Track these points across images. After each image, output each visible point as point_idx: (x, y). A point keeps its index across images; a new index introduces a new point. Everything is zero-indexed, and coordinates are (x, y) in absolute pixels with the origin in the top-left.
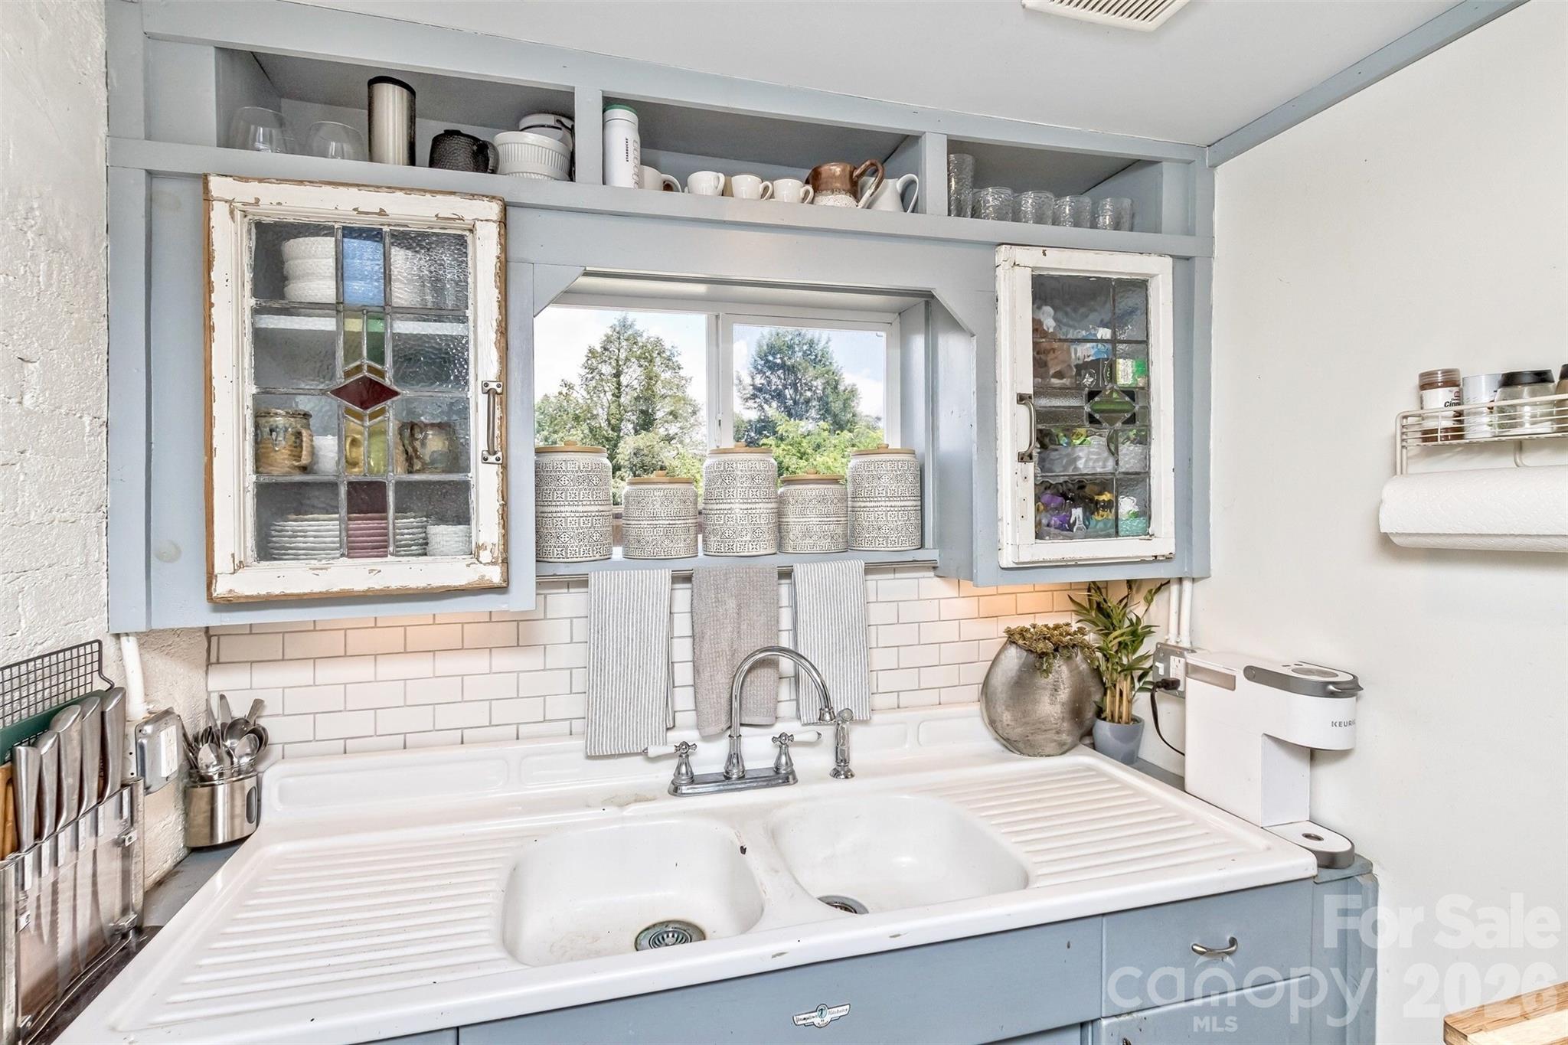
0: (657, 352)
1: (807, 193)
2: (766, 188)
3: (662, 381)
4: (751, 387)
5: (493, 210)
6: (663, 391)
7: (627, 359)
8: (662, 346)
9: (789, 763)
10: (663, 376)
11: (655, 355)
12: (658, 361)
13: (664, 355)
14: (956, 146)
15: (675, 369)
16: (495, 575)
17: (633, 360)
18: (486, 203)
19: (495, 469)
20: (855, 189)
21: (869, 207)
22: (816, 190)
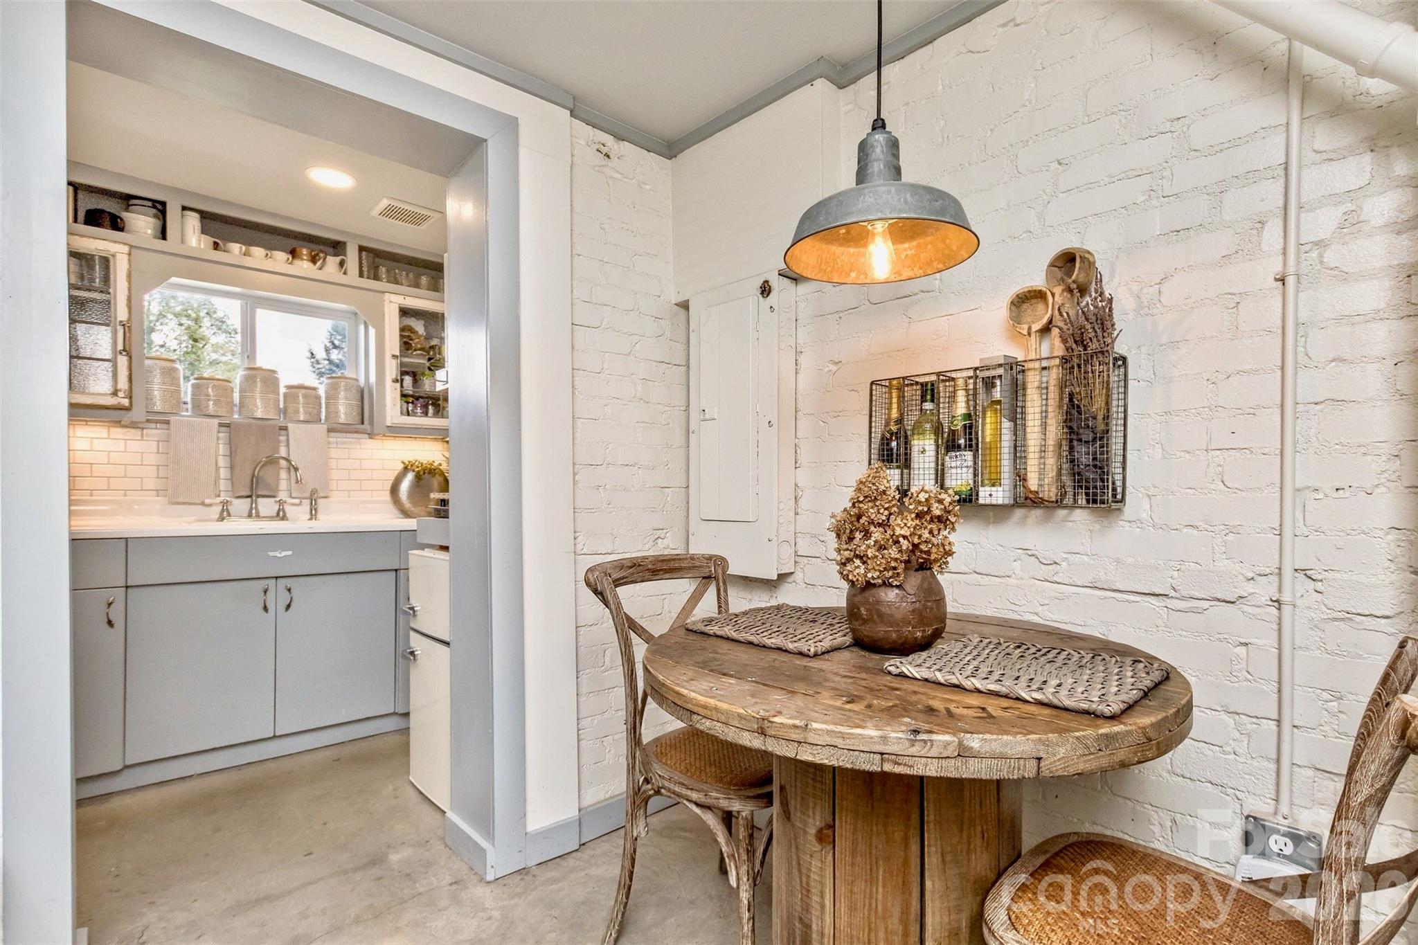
0: (205, 311)
1: (288, 259)
2: (267, 255)
3: (213, 345)
4: (327, 362)
5: (126, 249)
6: (214, 356)
7: (161, 315)
8: (212, 305)
9: (284, 512)
10: (213, 340)
11: (202, 314)
12: (206, 322)
13: (215, 316)
14: (362, 249)
15: (230, 333)
16: (126, 402)
17: (170, 316)
18: (122, 246)
19: (125, 358)
20: (314, 260)
21: (320, 269)
22: (293, 257)
